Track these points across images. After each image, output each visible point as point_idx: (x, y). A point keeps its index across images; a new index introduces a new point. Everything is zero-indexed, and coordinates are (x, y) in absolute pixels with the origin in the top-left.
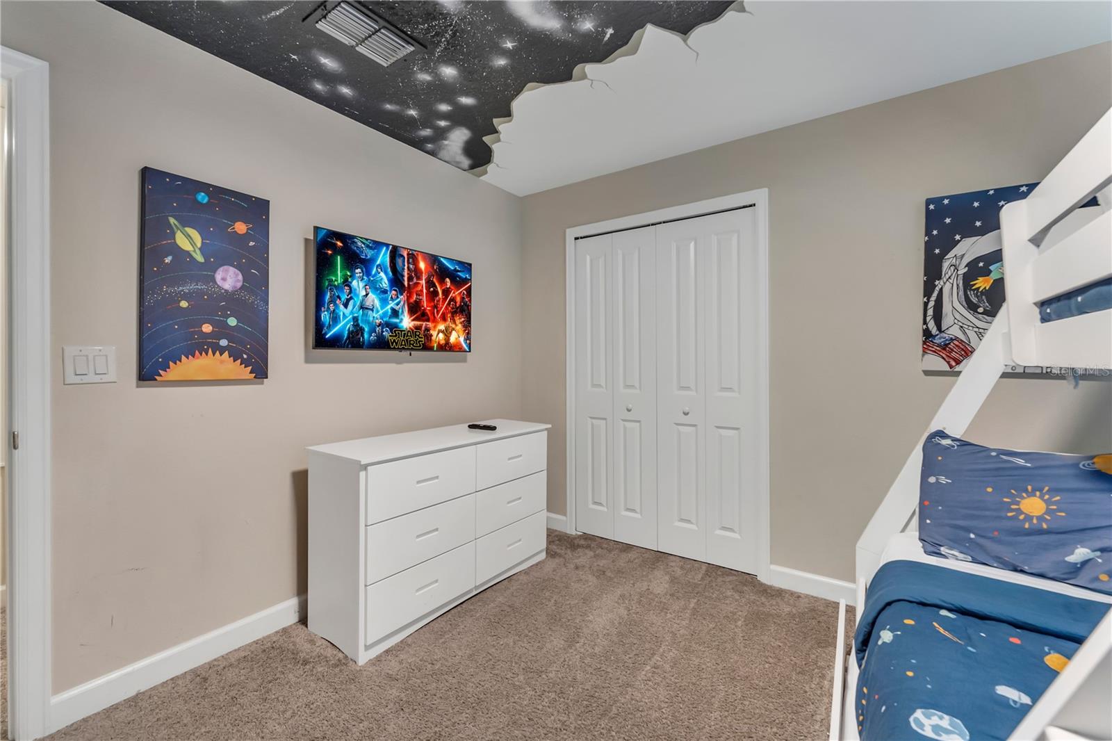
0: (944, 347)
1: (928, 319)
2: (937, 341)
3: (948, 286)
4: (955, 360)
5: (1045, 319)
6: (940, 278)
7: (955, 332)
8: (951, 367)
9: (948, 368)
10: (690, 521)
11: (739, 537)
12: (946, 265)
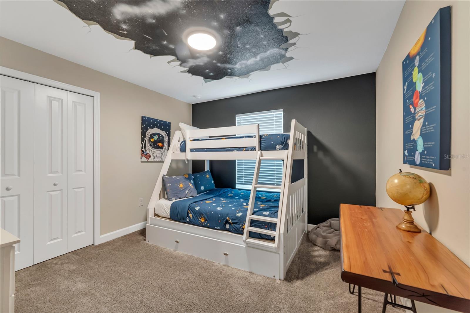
0: (146, 155)
1: (143, 147)
2: (145, 153)
3: (147, 139)
4: (148, 158)
5: (191, 151)
6: (145, 137)
7: (148, 151)
8: (147, 160)
9: (146, 161)
10: (58, 238)
11: (85, 233)
12: (146, 134)
